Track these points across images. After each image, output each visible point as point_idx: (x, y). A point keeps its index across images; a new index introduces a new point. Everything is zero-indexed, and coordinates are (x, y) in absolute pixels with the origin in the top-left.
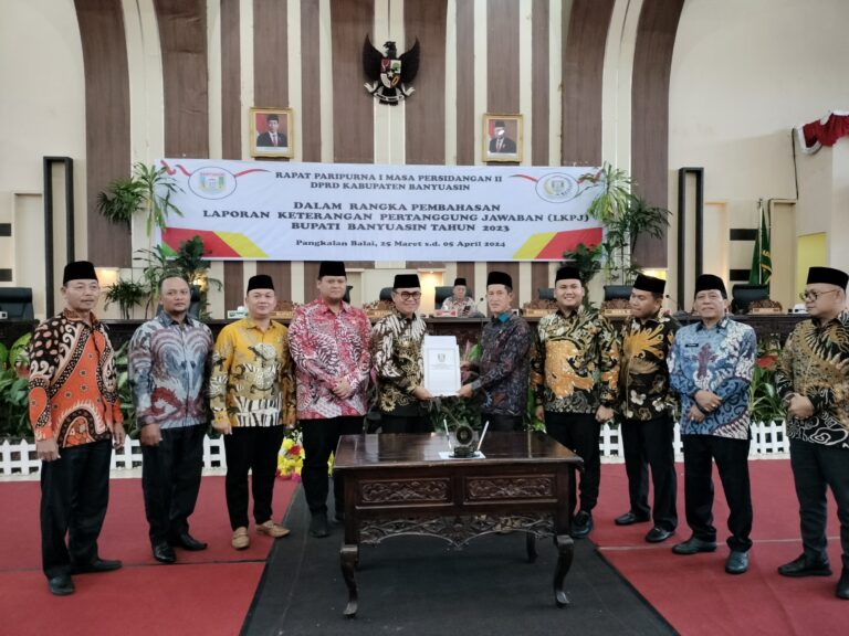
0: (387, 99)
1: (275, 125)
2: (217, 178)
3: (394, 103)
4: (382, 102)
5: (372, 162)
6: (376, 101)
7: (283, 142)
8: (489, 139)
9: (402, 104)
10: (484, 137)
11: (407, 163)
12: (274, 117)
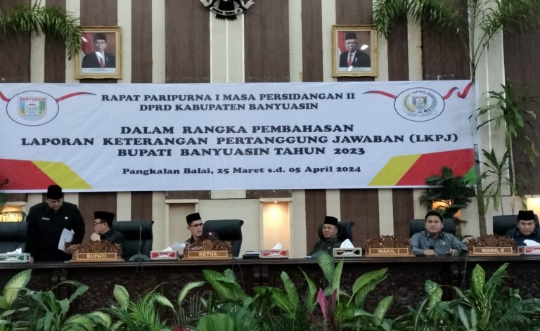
0: (224, 13)
1: (102, 44)
2: (37, 103)
3: (232, 17)
4: (219, 17)
5: (208, 81)
6: (212, 16)
7: (111, 62)
8: (339, 53)
9: (241, 19)
10: (333, 50)
11: (247, 81)
12: (102, 36)
